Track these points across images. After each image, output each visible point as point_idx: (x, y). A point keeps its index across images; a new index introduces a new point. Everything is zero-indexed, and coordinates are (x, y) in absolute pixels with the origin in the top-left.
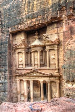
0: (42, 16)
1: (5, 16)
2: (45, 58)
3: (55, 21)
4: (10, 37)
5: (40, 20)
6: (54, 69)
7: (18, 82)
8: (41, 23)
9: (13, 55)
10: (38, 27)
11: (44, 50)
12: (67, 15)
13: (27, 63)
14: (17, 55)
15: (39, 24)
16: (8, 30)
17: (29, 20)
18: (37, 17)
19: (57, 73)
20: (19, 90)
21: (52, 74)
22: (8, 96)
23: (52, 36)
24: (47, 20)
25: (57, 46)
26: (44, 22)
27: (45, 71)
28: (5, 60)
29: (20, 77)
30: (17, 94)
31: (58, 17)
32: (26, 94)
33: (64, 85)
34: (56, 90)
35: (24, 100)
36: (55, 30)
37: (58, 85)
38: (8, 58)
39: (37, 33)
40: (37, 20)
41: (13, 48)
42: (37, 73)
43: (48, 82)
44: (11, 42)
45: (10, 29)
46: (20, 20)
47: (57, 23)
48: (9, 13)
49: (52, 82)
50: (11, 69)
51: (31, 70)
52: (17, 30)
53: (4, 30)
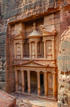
0: (39, 7)
1: (4, 7)
2: (42, 49)
3: (52, 11)
4: (8, 27)
5: (37, 11)
6: (51, 60)
7: (16, 73)
8: (39, 14)
9: (11, 46)
10: (35, 18)
11: (42, 41)
12: (64, 6)
13: (25, 53)
14: (15, 46)
15: (36, 15)
16: (7, 21)
17: (27, 11)
18: (35, 8)
19: (53, 64)
20: (16, 80)
21: (48, 65)
22: (6, 85)
23: (49, 27)
24: (44, 11)
25: (54, 37)
26: (41, 13)
27: (42, 62)
28: (3, 51)
29: (17, 68)
30: (15, 83)
31: (56, 7)
32: (23, 84)
33: (59, 76)
34: (52, 81)
35: (21, 90)
36: (53, 21)
37: (54, 76)
38: (6, 49)
39: (34, 24)
40: (34, 11)
41: (12, 39)
42: (34, 64)
43: (44, 73)
44: (9, 33)
45: (8, 20)
46: (18, 10)
47: (55, 13)
48: (8, 4)
49: (48, 73)
50: (9, 59)
51: (29, 60)
52: (15, 21)
53: (2, 21)
